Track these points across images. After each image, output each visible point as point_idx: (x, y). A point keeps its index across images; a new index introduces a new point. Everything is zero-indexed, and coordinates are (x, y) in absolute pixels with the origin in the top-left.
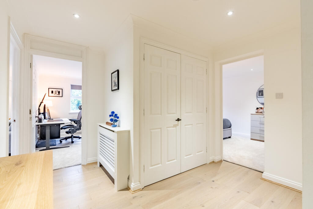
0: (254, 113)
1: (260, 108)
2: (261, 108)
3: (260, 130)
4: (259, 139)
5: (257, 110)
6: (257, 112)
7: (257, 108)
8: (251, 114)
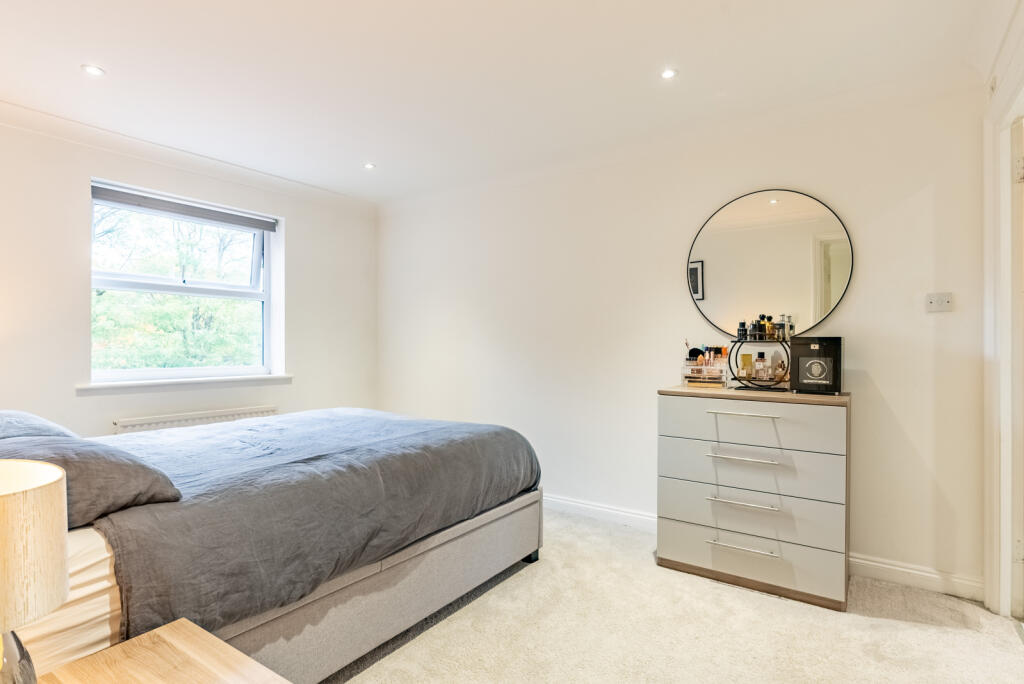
0: (676, 383)
1: (709, 349)
2: (718, 351)
3: (717, 503)
4: (709, 566)
5: (693, 365)
6: (691, 379)
7: (694, 354)
8: (661, 393)
